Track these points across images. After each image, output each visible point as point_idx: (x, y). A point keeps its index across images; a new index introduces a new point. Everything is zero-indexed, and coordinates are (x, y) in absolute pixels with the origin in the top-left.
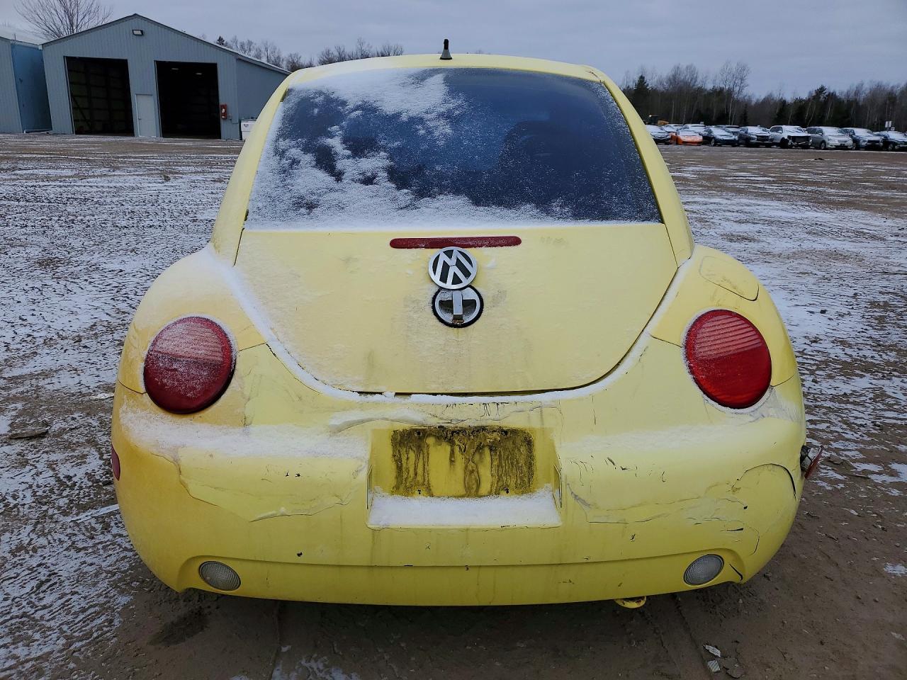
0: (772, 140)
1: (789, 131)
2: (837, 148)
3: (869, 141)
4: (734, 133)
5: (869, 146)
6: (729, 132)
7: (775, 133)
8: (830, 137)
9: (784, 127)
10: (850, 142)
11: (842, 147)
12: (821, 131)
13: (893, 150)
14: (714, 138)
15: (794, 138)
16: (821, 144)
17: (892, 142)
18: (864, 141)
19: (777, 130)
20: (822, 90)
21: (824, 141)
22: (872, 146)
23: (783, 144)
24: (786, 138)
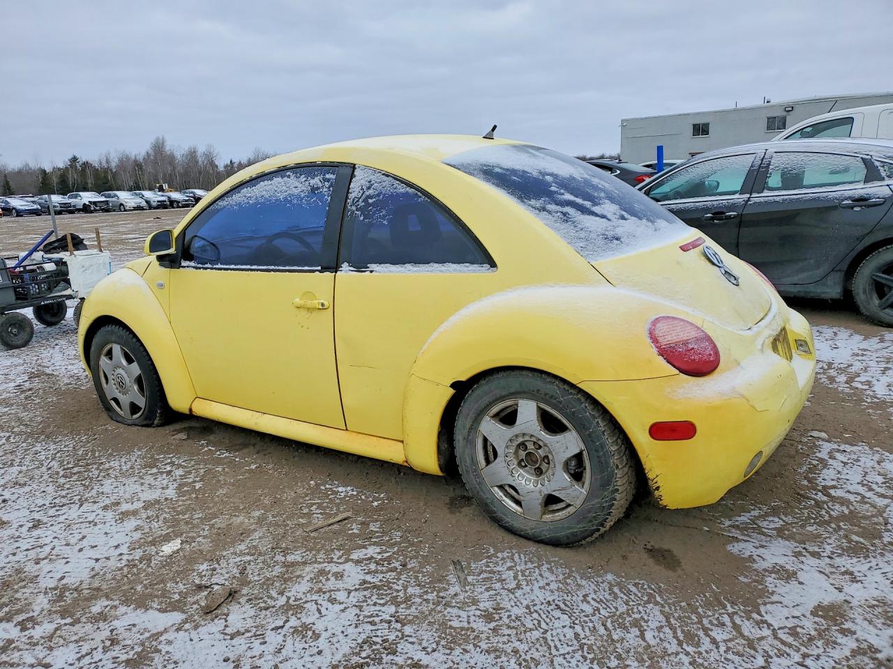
0: (74, 206)
1: (87, 197)
2: (135, 209)
3: (158, 202)
4: (33, 202)
5: (159, 205)
6: (27, 202)
7: (74, 200)
8: (126, 200)
9: (80, 193)
10: (144, 204)
11: (139, 208)
12: (116, 196)
13: (178, 207)
14: (14, 208)
15: (95, 203)
16: (121, 207)
17: (175, 201)
18: (154, 202)
19: (76, 197)
20: (74, 159)
21: (122, 204)
22: (162, 205)
23: (86, 209)
24: (87, 203)
